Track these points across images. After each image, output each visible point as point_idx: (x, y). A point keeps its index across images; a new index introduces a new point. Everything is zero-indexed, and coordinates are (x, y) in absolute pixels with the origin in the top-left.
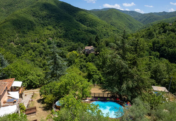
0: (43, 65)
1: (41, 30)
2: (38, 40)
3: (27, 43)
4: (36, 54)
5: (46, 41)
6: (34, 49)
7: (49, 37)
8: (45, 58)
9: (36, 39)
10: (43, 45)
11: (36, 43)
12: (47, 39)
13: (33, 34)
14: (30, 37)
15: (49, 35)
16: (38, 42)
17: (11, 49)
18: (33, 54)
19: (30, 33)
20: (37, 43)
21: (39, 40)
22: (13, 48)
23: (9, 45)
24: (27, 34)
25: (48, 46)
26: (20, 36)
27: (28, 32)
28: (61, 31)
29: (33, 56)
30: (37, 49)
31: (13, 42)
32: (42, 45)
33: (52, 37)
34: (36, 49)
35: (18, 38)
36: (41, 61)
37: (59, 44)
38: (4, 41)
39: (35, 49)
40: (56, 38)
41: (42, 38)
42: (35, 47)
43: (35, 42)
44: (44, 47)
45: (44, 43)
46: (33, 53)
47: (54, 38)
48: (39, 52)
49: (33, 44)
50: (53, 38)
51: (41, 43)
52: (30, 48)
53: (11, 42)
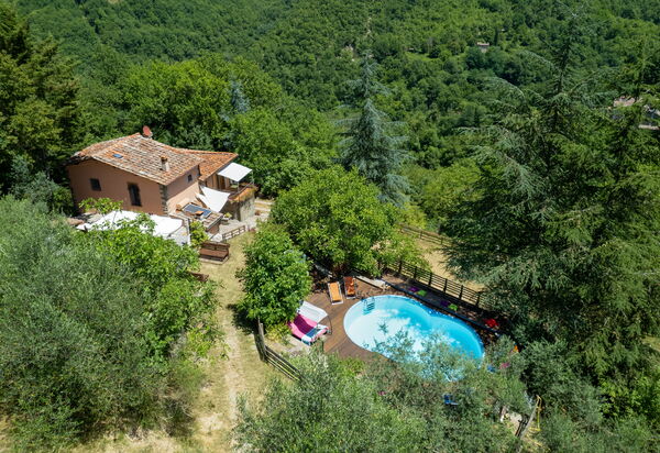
0: (422, 143)
1: (455, 7)
2: (435, 44)
3: (394, 53)
4: (414, 99)
5: (464, 55)
6: (412, 78)
7: (480, 37)
8: (434, 119)
9: (429, 43)
10: (449, 68)
11: (425, 58)
12: (470, 44)
13: (425, 22)
14: (410, 34)
15: (481, 30)
16: (433, 56)
17: (342, 69)
18: (407, 95)
19: (412, 17)
20: (429, 57)
21: (437, 46)
22: (347, 66)
23: (338, 54)
24: (401, 18)
25: (466, 74)
26: (378, 25)
27: (408, 14)
28: (535, 17)
29: (404, 102)
30: (423, 81)
31: (354, 45)
32: (444, 68)
33: (492, 39)
34: (419, 78)
35: (369, 32)
36: (418, 126)
37: (511, 71)
38: (326, 40)
39: (415, 79)
40: (505, 44)
41: (450, 40)
42: (417, 73)
43: (423, 52)
44: (448, 75)
45: (453, 59)
46: (408, 92)
47: (499, 42)
48: (428, 93)
49: (412, 57)
50: (495, 42)
51: (444, 60)
52: (400, 73)
53: (347, 44)
